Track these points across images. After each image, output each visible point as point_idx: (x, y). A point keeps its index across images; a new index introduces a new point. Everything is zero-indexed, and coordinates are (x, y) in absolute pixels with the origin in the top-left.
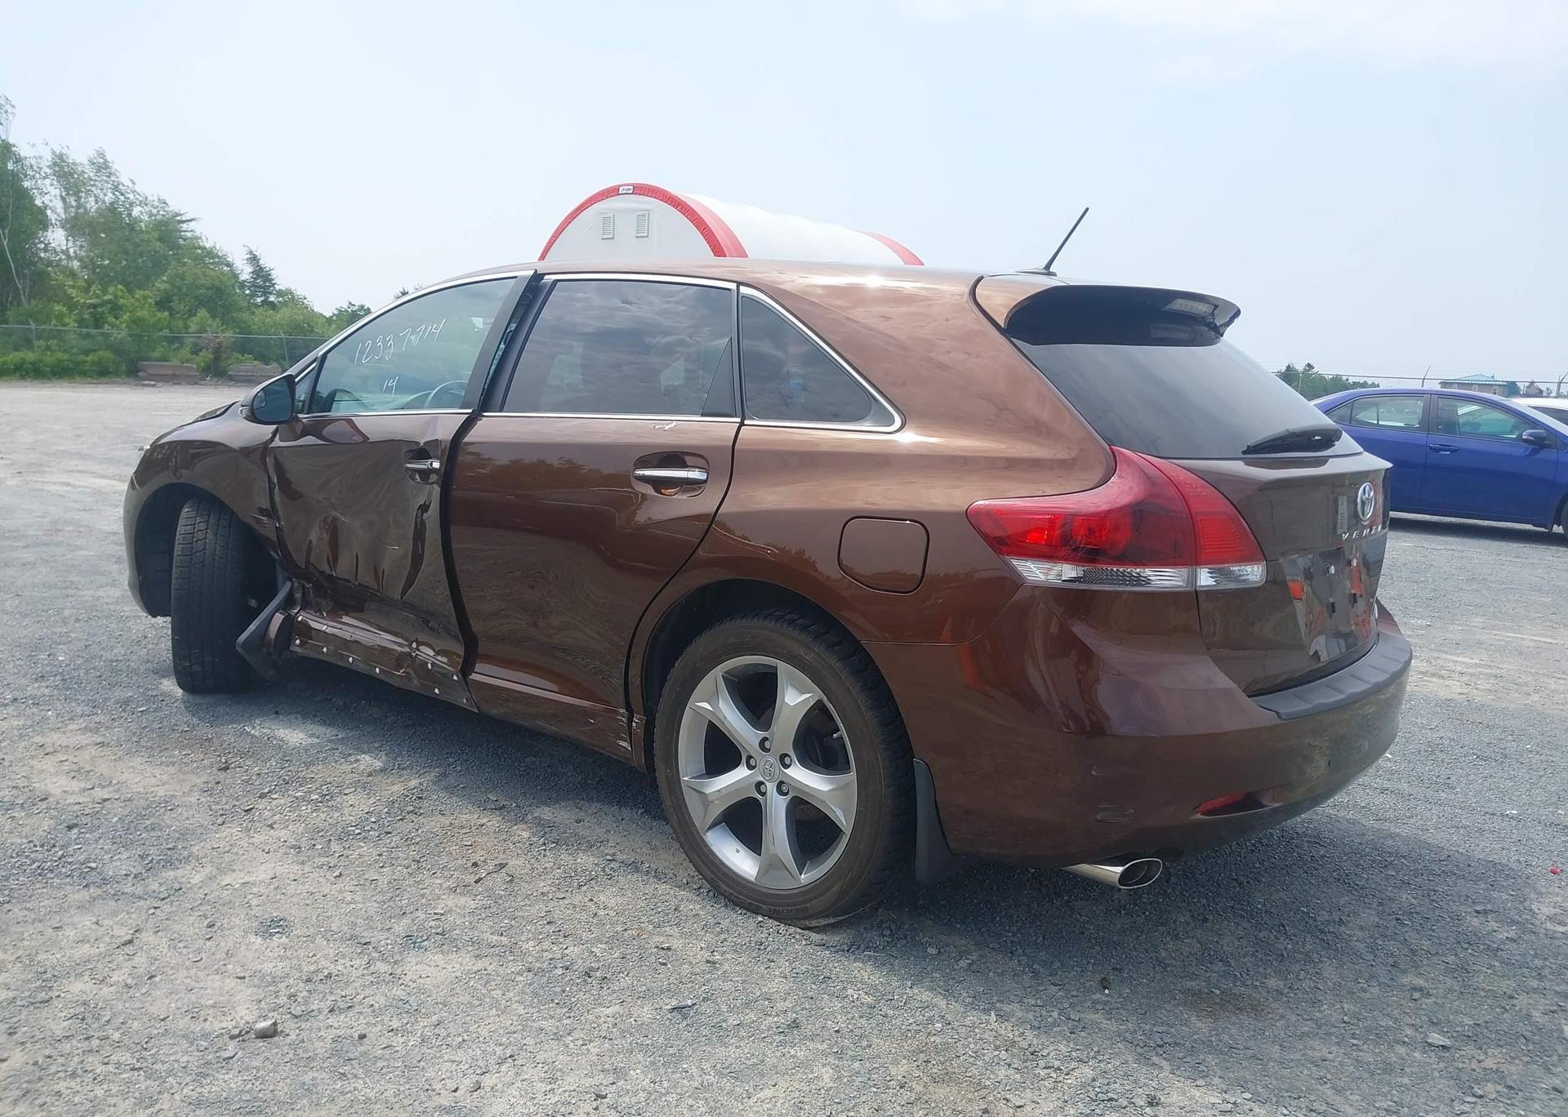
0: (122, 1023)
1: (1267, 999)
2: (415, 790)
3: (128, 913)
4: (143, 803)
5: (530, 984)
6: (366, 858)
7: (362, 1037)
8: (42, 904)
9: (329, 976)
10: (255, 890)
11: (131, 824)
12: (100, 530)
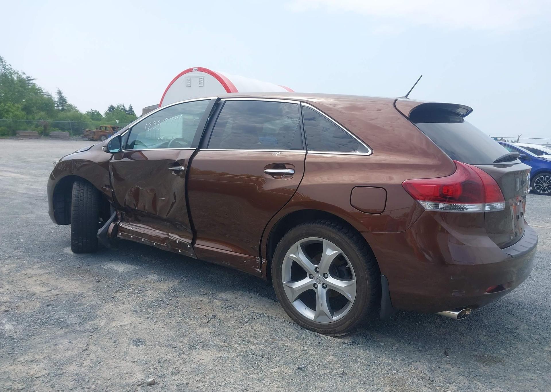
0: (94, 382)
1: (504, 358)
2: (172, 288)
3: (81, 338)
4: (72, 295)
5: (242, 361)
6: (163, 314)
7: (187, 384)
8: (46, 336)
9: (166, 360)
10: (126, 328)
11: (71, 304)
12: (20, 192)
